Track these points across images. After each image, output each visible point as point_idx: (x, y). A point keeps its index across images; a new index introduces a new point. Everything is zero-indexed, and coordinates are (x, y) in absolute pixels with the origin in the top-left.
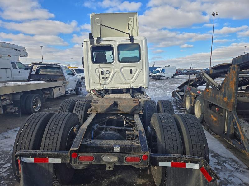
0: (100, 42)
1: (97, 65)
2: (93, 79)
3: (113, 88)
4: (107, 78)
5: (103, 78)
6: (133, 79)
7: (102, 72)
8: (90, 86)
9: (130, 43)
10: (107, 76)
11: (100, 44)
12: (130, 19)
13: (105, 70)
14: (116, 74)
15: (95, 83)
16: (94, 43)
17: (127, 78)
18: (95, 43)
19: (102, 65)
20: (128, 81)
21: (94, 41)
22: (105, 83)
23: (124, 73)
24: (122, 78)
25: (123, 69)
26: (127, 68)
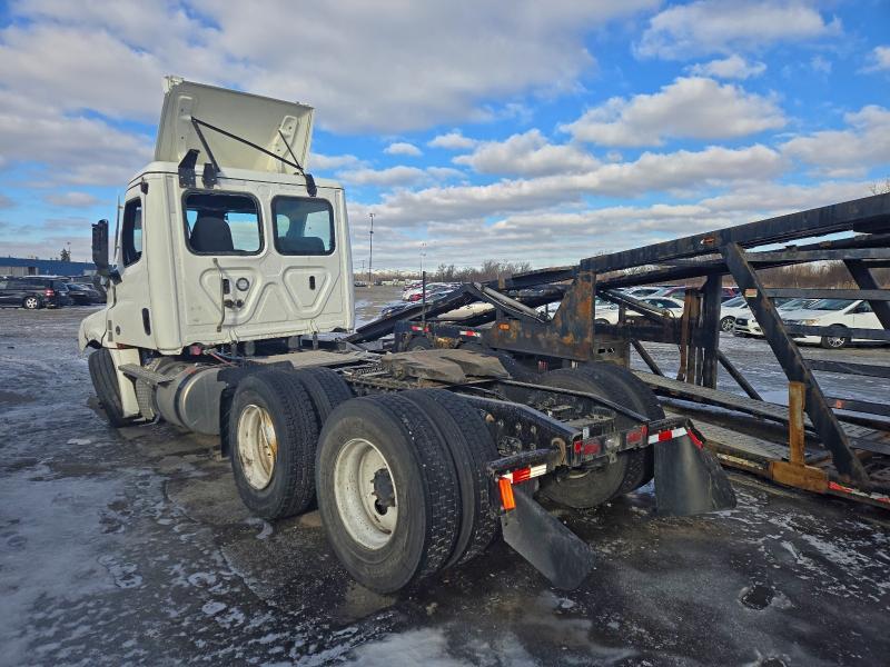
0: (216, 182)
1: (206, 261)
2: (192, 309)
3: (260, 338)
4: (240, 304)
5: (229, 304)
6: (317, 306)
7: (225, 283)
8: (183, 335)
9: (306, 195)
10: (241, 296)
11: (216, 187)
12: (289, 120)
13: (234, 276)
14: (269, 290)
15: (200, 322)
16: (194, 183)
17: (300, 304)
18: (199, 184)
19: (224, 260)
20: (305, 311)
21: (194, 175)
22: (235, 320)
23: (291, 287)
24: (288, 302)
25: (288, 274)
26: (299, 272)
